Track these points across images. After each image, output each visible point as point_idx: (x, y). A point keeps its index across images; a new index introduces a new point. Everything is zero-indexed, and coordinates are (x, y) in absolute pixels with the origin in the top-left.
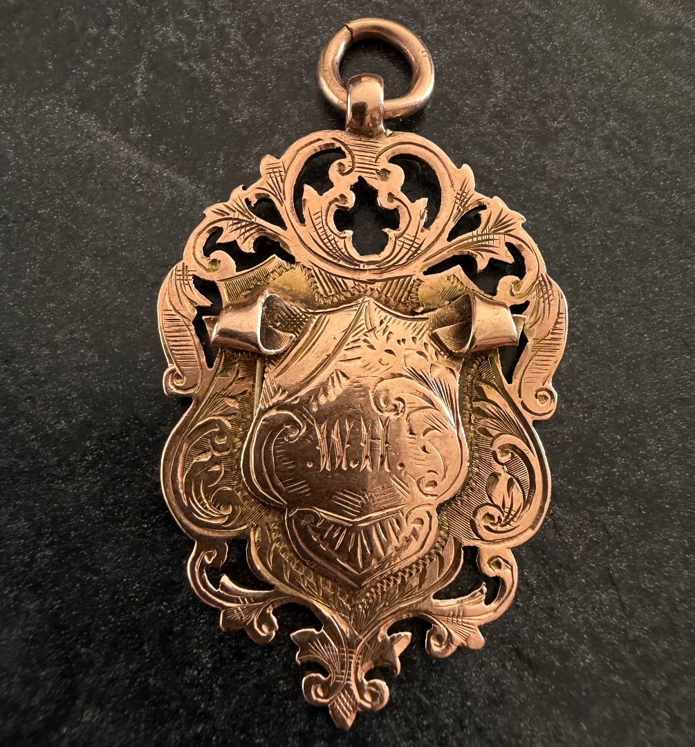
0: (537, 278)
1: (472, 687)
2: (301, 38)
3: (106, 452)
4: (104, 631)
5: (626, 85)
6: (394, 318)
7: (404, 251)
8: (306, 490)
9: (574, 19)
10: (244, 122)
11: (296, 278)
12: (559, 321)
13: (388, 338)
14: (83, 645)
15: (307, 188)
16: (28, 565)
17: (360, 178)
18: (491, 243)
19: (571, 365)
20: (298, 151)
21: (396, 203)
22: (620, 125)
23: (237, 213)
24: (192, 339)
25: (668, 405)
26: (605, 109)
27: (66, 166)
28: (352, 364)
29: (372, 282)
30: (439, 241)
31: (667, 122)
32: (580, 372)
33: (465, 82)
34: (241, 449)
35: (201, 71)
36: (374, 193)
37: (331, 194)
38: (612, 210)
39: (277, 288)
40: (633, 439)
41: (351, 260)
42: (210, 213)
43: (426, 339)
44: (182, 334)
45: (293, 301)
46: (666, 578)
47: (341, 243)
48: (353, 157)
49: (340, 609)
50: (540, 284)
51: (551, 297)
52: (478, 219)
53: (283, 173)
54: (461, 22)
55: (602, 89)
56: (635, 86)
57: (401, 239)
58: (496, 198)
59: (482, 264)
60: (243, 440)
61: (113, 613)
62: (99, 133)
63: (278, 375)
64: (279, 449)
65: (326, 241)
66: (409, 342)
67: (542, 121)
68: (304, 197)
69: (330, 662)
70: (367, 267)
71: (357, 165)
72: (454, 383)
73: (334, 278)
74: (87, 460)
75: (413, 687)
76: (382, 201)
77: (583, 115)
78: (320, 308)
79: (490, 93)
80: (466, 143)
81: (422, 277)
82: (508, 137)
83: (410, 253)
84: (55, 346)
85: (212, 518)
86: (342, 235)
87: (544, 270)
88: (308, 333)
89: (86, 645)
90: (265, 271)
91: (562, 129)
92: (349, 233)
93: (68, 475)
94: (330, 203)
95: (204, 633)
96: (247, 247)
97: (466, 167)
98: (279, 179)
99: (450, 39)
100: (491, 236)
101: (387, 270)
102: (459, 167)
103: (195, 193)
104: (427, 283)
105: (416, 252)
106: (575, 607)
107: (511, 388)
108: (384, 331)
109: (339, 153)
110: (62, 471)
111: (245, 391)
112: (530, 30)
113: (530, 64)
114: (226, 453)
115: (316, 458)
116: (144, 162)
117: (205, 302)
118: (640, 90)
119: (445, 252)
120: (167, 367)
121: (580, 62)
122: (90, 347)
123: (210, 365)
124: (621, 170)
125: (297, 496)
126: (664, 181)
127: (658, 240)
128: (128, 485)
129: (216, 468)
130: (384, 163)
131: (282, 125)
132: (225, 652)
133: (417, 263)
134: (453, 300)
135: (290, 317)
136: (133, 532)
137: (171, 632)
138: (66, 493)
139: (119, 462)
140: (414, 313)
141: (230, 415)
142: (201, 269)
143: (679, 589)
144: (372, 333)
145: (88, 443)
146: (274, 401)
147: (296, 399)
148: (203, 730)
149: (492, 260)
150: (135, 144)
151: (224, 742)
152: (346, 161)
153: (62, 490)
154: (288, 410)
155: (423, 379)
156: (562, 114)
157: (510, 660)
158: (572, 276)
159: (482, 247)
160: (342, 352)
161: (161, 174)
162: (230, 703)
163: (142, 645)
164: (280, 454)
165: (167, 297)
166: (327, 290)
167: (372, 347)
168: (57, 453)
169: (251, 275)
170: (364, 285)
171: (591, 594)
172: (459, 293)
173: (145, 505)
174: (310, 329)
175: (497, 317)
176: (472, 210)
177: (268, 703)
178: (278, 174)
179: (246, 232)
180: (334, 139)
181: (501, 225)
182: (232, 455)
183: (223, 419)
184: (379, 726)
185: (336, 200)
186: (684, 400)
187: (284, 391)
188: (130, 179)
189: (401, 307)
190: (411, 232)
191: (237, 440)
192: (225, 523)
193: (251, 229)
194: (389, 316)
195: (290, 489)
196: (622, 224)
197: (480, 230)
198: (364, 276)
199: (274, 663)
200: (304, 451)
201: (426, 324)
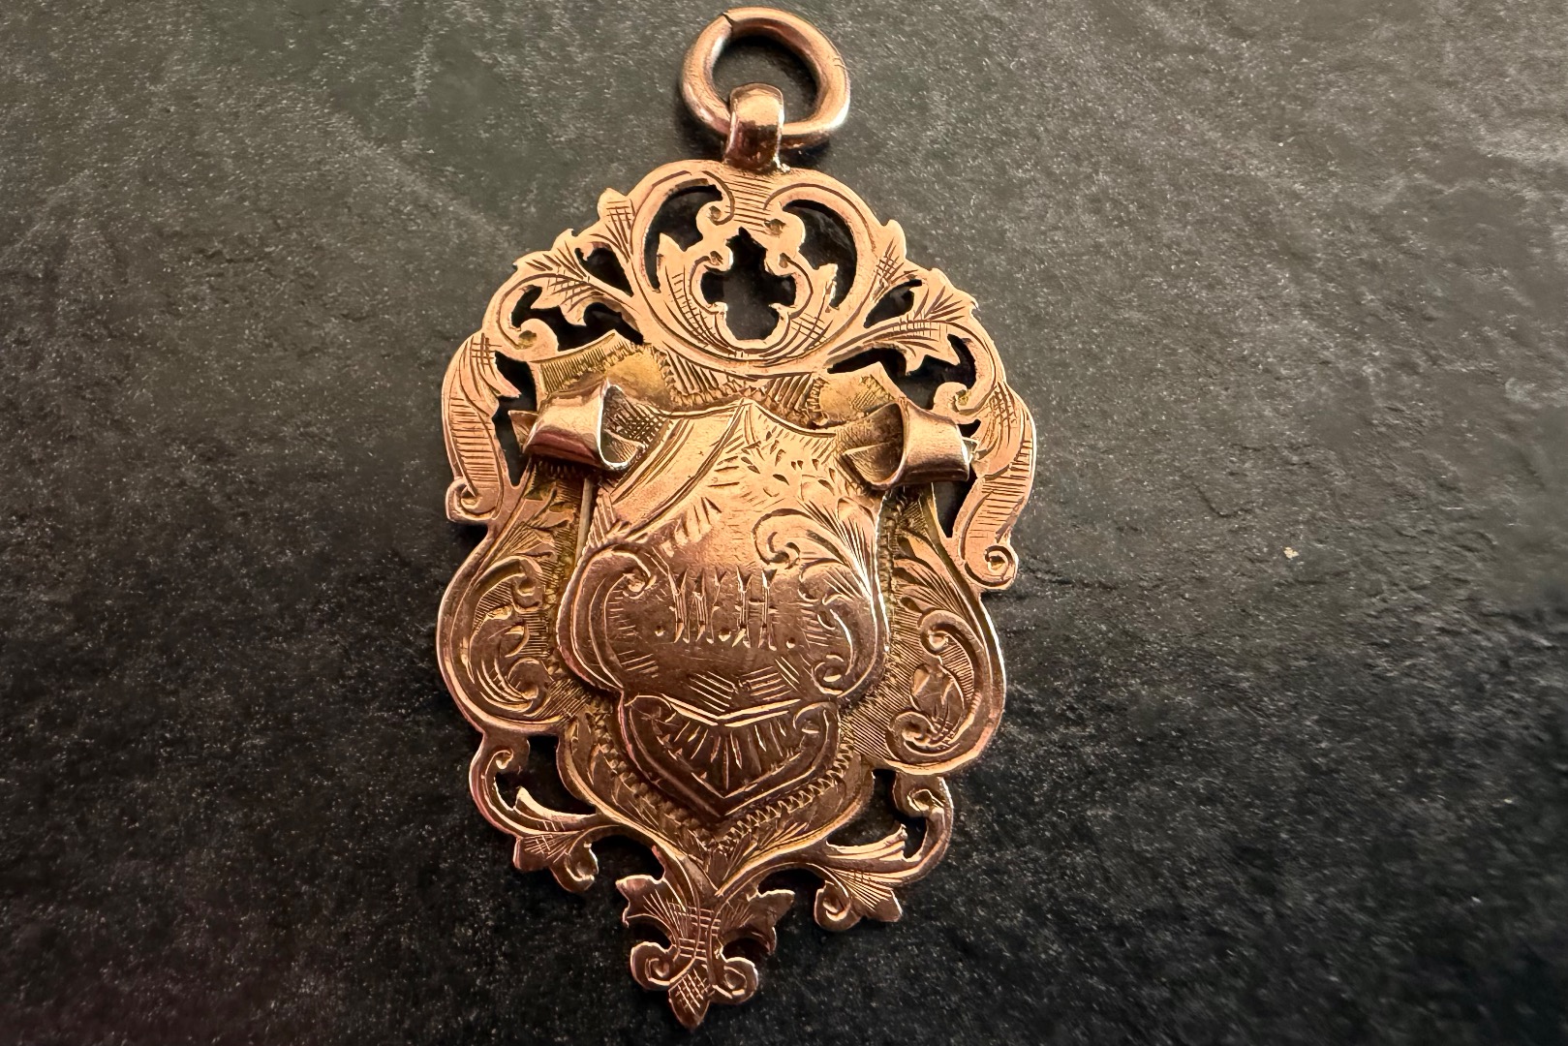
0: (993, 388)
1: (880, 981)
2: (655, 28)
3: (349, 600)
4: (337, 862)
5: (1123, 125)
6: (786, 431)
7: (801, 338)
8: (653, 669)
9: (1050, 27)
10: (570, 141)
11: (644, 365)
12: (1023, 451)
13: (778, 459)
14: (305, 881)
15: (664, 238)
16: (229, 758)
17: (742, 231)
18: (927, 334)
19: (1035, 519)
20: (654, 185)
21: (791, 269)
22: (1115, 181)
23: (563, 268)
24: (489, 444)
25: (1178, 587)
26: (1092, 156)
27: (308, 187)
28: (726, 491)
29: (754, 378)
30: (852, 326)
31: (1181, 181)
32: (1048, 530)
33: (890, 105)
34: (556, 606)
35: (509, 66)
36: (761, 252)
37: (698, 250)
38: (1100, 301)
39: (615, 378)
40: (1125, 633)
41: (724, 345)
42: (524, 265)
43: (832, 463)
44: (477, 434)
45: (639, 398)
46: (1170, 838)
47: (710, 321)
48: (732, 200)
49: (691, 848)
50: (997, 397)
51: (1012, 417)
52: (909, 299)
53: (631, 217)
54: (886, 20)
55: (1089, 129)
56: (1136, 127)
57: (797, 320)
58: (935, 270)
59: (913, 364)
60: (559, 592)
61: (350, 837)
62: (358, 143)
63: (617, 500)
64: (616, 607)
65: (689, 315)
66: (808, 467)
67: (1001, 169)
68: (659, 252)
69: (673, 926)
70: (746, 357)
71: (737, 211)
72: (871, 529)
73: (698, 368)
74: (322, 611)
75: (791, 975)
76: (773, 264)
77: (1060, 163)
78: (676, 410)
79: (925, 123)
80: (890, 192)
81: (826, 376)
82: (950, 187)
83: (810, 340)
84: (281, 442)
85: (509, 702)
86: (713, 309)
87: (1003, 379)
88: (662, 444)
89: (309, 881)
90: (599, 353)
91: (1029, 181)
92: (722, 307)
93: (293, 630)
94: (698, 262)
95: (485, 873)
96: (576, 317)
97: (893, 224)
98: (625, 224)
99: (871, 44)
100: (927, 325)
101: (775, 362)
102: (884, 223)
103: (494, 237)
104: (832, 385)
105: (817, 340)
106: (1035, 873)
107: (951, 544)
108: (773, 448)
109: (713, 194)
110: (287, 624)
111: (565, 522)
112: (986, 37)
113: (987, 86)
114: (534, 610)
115: (668, 624)
116: (421, 188)
117: (513, 392)
118: (1144, 132)
119: (860, 343)
120: (452, 480)
121: (1057, 88)
122: (332, 446)
123: (516, 483)
124: (1115, 244)
125: (637, 676)
126: (1177, 264)
127: (1166, 346)
128: (380, 649)
129: (519, 631)
130: (776, 211)
131: (623, 149)
132: (515, 904)
133: (819, 355)
134: (871, 412)
135: (635, 420)
136: (385, 719)
137: (435, 870)
138: (289, 655)
139: (369, 616)
140: (814, 427)
141: (541, 555)
142: (508, 344)
143: (1189, 856)
144: (755, 450)
145: (324, 586)
146: (610, 536)
147: (642, 537)
148: (477, 1018)
149: (928, 360)
150: (409, 162)
151: (509, 1037)
152: (723, 205)
153: (282, 651)
154: (632, 552)
155: (827, 521)
156: (1029, 159)
157: (936, 944)
158: (1040, 391)
159: (913, 339)
160: (712, 473)
161: (445, 206)
162: (520, 981)
163: (392, 886)
164: (615, 614)
165: (457, 378)
166: (688, 385)
167: (755, 469)
168: (278, 598)
169: (580, 357)
170: (741, 382)
171: (1059, 855)
172: (879, 403)
173: (403, 681)
174: (665, 438)
175: (942, 436)
176: (899, 287)
177: (576, 985)
178: (623, 217)
179: (574, 295)
180: (706, 173)
181: (941, 310)
182: (541, 614)
183: (531, 561)
184: (740, 1031)
185: (706, 258)
186: (1201, 580)
187: (626, 524)
188: (400, 212)
189: (794, 416)
190: (812, 311)
191: (550, 591)
192: (528, 712)
193: (582, 292)
194: (780, 428)
195: (628, 666)
196: (1115, 322)
197: (911, 314)
198: (743, 370)
199: (586, 926)
200: (651, 612)
201: (832, 442)
